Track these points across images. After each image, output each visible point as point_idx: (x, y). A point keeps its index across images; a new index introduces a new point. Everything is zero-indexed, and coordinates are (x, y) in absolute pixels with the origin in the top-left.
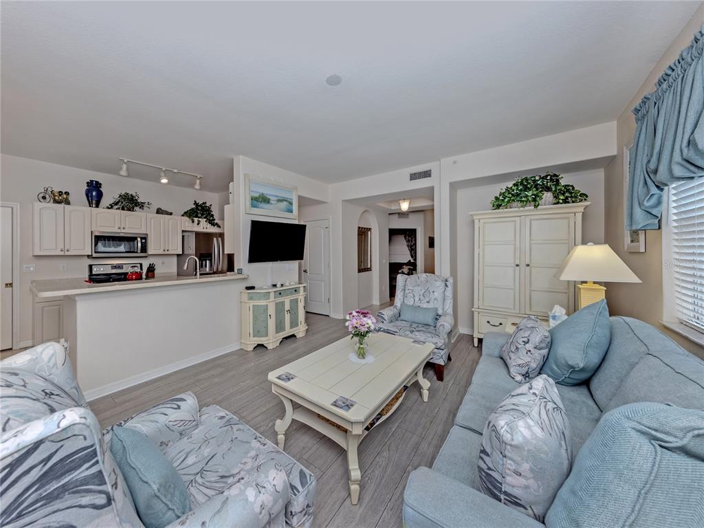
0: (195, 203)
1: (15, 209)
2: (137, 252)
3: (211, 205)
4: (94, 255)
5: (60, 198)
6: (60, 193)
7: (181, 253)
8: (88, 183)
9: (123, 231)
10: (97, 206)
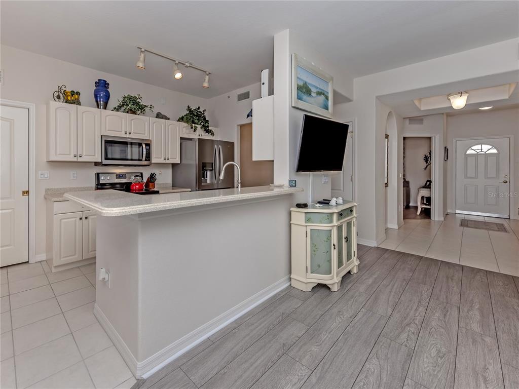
0: (189, 109)
1: (31, 110)
2: (141, 160)
3: (204, 111)
4: (105, 162)
5: (73, 98)
6: (73, 93)
7: (179, 162)
8: (96, 83)
9: (128, 136)
10: (105, 108)
